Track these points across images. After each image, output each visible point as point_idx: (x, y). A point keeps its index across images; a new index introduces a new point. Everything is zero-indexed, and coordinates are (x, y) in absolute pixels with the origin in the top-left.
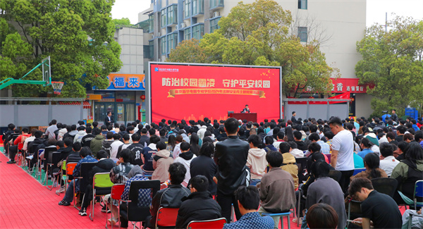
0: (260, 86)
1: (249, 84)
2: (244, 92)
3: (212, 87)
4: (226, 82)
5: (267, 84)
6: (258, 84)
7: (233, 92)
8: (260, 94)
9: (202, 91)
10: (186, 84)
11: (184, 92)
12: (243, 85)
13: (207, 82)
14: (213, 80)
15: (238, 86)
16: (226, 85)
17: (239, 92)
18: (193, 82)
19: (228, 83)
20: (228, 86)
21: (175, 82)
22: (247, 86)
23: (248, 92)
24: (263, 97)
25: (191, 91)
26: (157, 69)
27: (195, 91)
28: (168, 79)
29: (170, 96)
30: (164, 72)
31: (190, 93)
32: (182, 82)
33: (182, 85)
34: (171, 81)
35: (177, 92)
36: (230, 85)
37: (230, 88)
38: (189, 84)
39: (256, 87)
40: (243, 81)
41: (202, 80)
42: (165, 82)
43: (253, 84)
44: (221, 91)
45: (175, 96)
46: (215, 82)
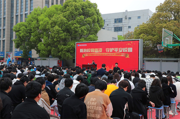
0: (126, 51)
1: (120, 50)
2: (117, 54)
3: (101, 52)
4: (107, 50)
5: (130, 50)
6: (125, 50)
7: (111, 55)
8: (126, 55)
9: (96, 54)
10: (89, 51)
11: (88, 55)
12: (116, 51)
13: (98, 50)
14: (101, 49)
15: (113, 52)
16: (108, 51)
17: (114, 55)
18: (92, 50)
19: (109, 50)
20: (108, 52)
21: (85, 50)
22: (119, 51)
23: (119, 54)
24: (128, 57)
25: (91, 54)
26: (78, 45)
27: (93, 54)
28: (83, 49)
29: (83, 57)
30: (81, 46)
31: (91, 55)
32: (88, 50)
33: (88, 52)
34: (83, 50)
35: (85, 55)
36: (110, 51)
37: (109, 52)
38: (90, 51)
39: (124, 51)
40: (116, 48)
41: (96, 49)
42: (81, 51)
43: (122, 50)
44: (105, 54)
45: (85, 57)
46: (102, 50)
